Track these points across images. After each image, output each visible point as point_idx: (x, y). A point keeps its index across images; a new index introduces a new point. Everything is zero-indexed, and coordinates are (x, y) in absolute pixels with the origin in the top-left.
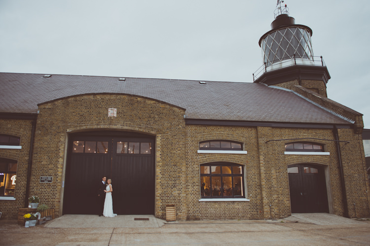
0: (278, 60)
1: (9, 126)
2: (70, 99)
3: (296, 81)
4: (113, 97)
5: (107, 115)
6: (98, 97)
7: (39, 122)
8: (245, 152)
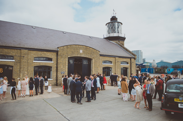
0: (113, 33)
1: (48, 54)
2: (68, 46)
3: (118, 41)
4: (81, 46)
5: (80, 52)
6: (77, 46)
7: (59, 53)
8: (113, 64)
